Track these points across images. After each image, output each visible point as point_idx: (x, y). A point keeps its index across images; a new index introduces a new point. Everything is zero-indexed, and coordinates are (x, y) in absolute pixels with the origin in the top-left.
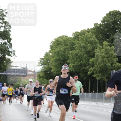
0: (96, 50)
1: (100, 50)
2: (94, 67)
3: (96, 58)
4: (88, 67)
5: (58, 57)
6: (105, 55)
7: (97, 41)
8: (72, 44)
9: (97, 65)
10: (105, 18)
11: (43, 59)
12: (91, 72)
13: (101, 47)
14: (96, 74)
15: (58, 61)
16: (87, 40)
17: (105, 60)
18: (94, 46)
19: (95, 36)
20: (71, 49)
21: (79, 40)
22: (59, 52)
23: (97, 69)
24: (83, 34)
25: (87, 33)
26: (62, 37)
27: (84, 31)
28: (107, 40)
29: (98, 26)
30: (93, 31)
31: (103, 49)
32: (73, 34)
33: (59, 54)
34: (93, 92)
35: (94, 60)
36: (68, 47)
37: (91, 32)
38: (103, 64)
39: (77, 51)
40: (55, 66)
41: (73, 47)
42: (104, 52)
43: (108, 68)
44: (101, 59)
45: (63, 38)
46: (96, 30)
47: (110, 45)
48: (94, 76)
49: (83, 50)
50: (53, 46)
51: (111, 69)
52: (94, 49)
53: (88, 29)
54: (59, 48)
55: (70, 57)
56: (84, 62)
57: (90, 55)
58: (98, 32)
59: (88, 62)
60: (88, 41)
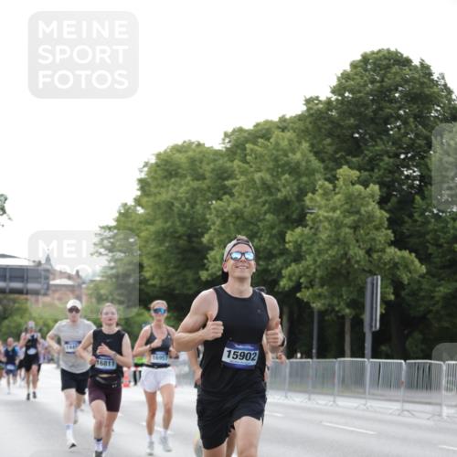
0: (312, 199)
1: (327, 200)
2: (303, 262)
3: (311, 228)
4: (279, 262)
5: (169, 224)
6: (345, 216)
7: (316, 163)
8: (223, 175)
9: (312, 255)
10: (345, 77)
11: (110, 228)
12: (290, 279)
13: (330, 186)
14: (311, 290)
15: (168, 239)
16: (276, 160)
17: (343, 234)
18: (301, 183)
19: (308, 145)
20: (217, 194)
21: (248, 157)
22: (170, 205)
23: (315, 272)
24: (262, 138)
25: (277, 132)
26: (182, 146)
27: (266, 127)
28: (354, 160)
29: (321, 106)
30: (300, 125)
31: (339, 196)
32: (226, 135)
33: (173, 210)
34: (299, 355)
35: (302, 235)
36: (204, 186)
37: (295, 132)
38: (336, 250)
39: (239, 202)
40: (157, 256)
41: (224, 187)
42: (342, 206)
43: (356, 266)
44: (328, 233)
45: (186, 152)
46: (310, 123)
47: (366, 181)
48: (304, 295)
49: (264, 199)
50: (149, 180)
51: (366, 269)
52: (302, 193)
53: (283, 119)
54: (170, 188)
55: (214, 224)
56: (267, 244)
57: (287, 217)
58: (319, 129)
59: (279, 243)
60: (280, 163)
